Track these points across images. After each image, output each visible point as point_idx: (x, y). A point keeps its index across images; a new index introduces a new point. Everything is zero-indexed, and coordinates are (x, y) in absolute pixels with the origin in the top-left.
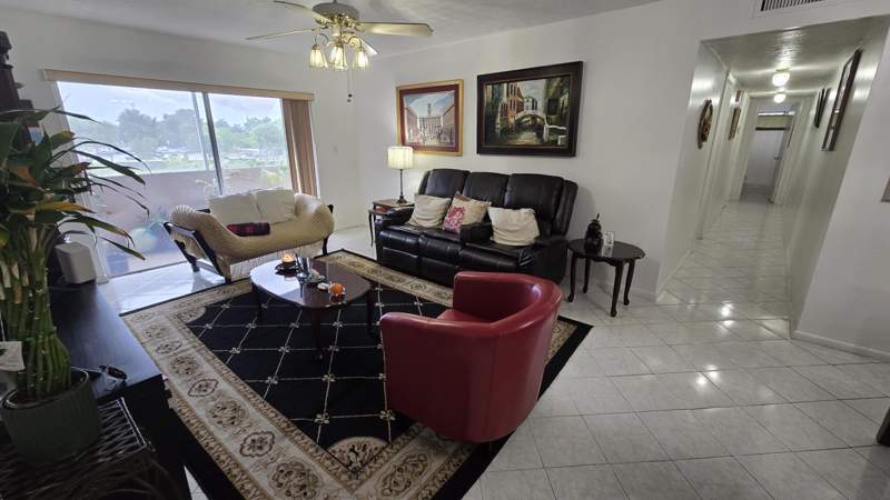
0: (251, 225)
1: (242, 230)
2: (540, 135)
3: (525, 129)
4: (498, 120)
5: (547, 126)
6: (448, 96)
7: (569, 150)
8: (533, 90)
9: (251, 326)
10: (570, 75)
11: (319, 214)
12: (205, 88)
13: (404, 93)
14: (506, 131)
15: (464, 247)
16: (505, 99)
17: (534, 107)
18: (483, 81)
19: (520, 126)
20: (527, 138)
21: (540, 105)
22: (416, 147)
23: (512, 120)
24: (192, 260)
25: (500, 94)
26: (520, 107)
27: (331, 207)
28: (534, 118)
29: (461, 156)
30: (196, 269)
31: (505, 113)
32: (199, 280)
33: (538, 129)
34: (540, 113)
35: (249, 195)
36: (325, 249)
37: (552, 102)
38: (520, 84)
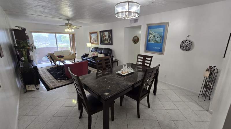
0: (60, 56)
1: (59, 57)
2: (108, 41)
3: (106, 40)
4: (103, 38)
5: (109, 40)
6: (96, 34)
7: (112, 44)
8: (107, 34)
9: (63, 75)
10: (110, 31)
11: (73, 55)
12: (56, 33)
13: (91, 33)
14: (104, 40)
15: (92, 60)
16: (103, 35)
17: (107, 37)
18: (100, 32)
20: (106, 42)
22: (92, 43)
24: (51, 61)
26: (105, 37)
27: (76, 54)
28: (107, 38)
29: (98, 45)
30: (52, 63)
32: (52, 65)
33: (108, 40)
34: (108, 38)
35: (61, 51)
36: (74, 61)
37: (109, 36)
38: (105, 33)
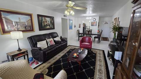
2: (50, 26)
3: (48, 25)
4: (43, 24)
8: (48, 19)
10: (52, 18)
14: (45, 26)
16: (44, 20)
17: (49, 22)
19: (47, 25)
20: (48, 27)
21: (50, 22)
23: (45, 24)
25: (43, 19)
26: (46, 22)
28: (49, 24)
29: (35, 32)
31: (44, 23)
34: (50, 23)
37: (51, 22)
38: (46, 18)
